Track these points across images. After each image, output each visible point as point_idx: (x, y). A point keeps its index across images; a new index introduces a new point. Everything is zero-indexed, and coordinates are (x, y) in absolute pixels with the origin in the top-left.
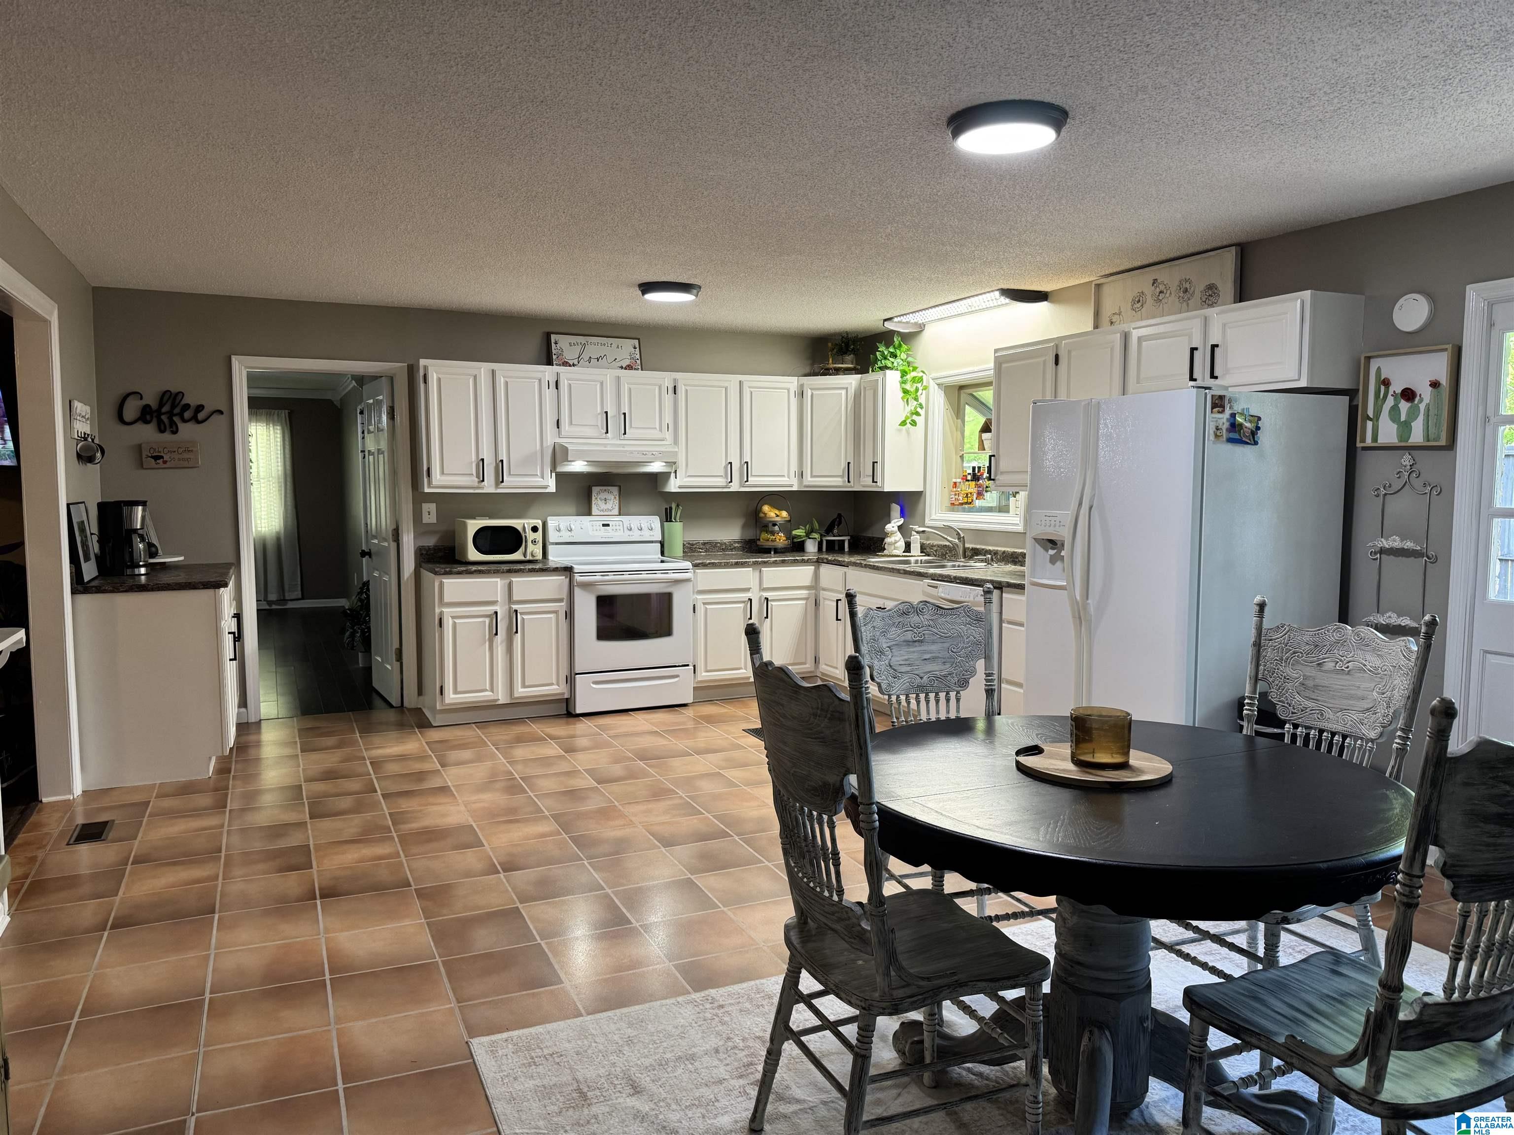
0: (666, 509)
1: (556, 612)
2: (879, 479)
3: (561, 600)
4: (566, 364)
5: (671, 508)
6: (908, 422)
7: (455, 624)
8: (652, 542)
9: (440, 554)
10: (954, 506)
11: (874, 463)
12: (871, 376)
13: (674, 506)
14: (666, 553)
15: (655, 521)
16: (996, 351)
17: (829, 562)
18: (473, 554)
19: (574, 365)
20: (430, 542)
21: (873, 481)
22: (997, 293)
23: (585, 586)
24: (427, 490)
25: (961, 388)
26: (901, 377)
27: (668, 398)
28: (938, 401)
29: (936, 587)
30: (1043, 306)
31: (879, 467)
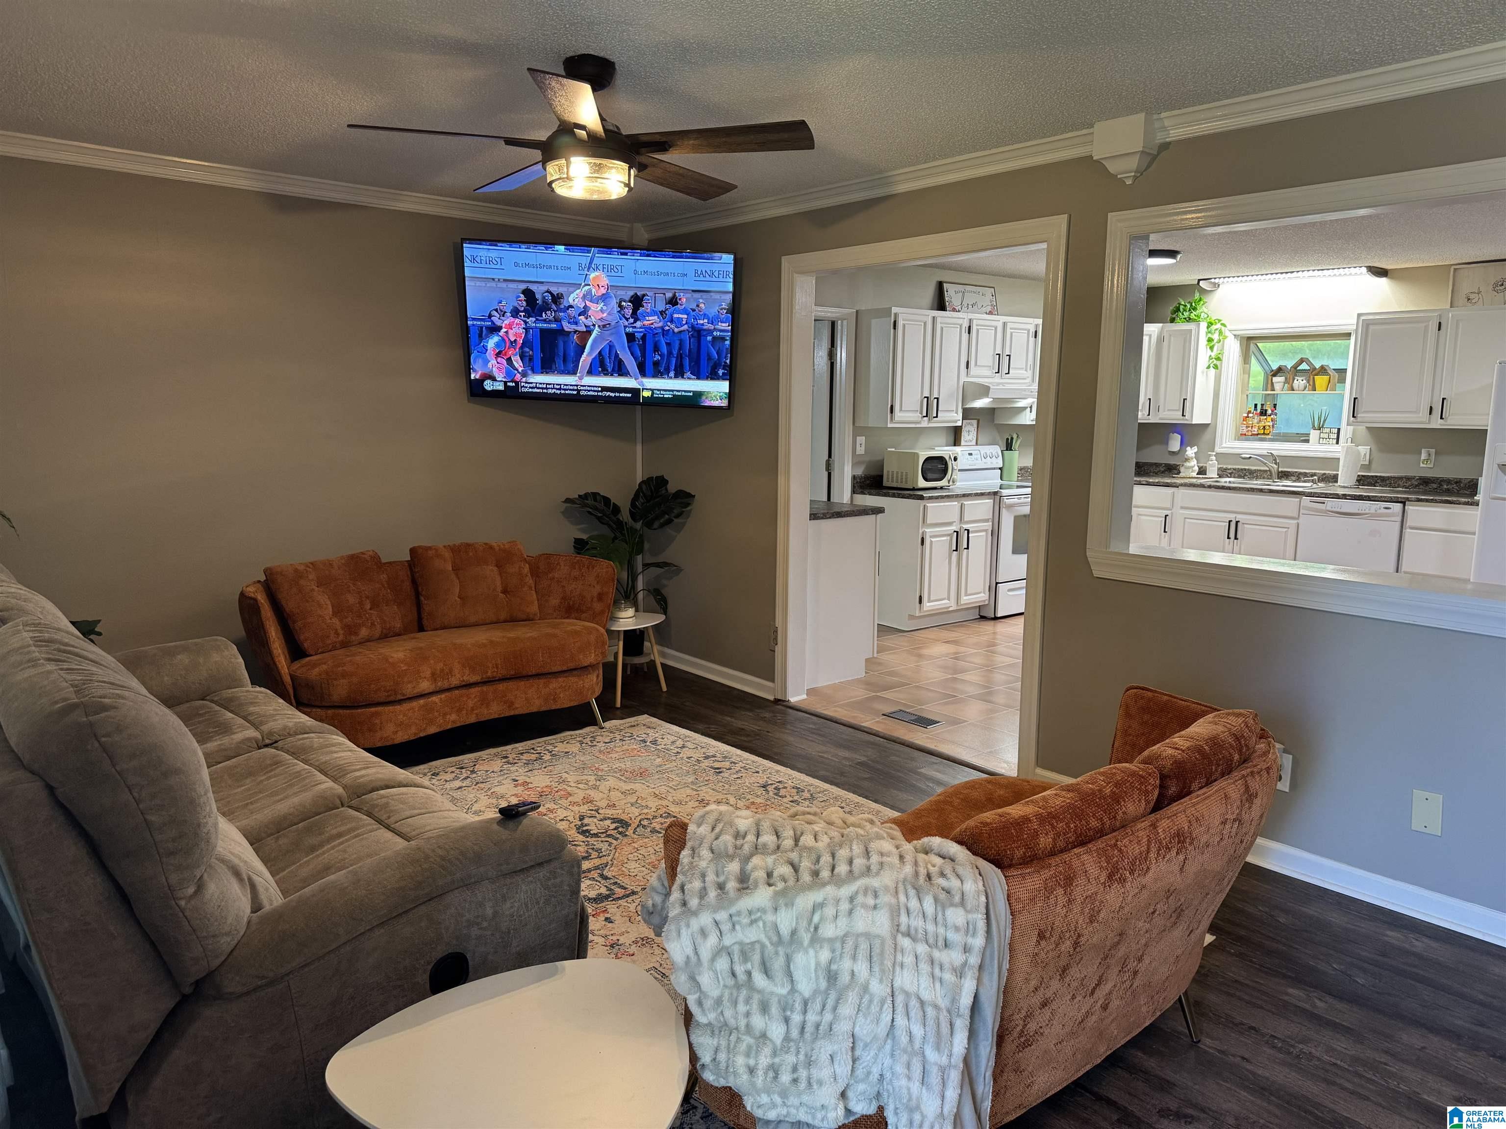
0: (1007, 439)
1: (986, 531)
2: (1187, 413)
3: (987, 521)
4: (954, 310)
5: (1012, 439)
6: (1211, 365)
7: (931, 542)
9: (868, 482)
10: (1243, 437)
11: (1184, 400)
12: (1181, 326)
13: (1015, 436)
16: (1359, 315)
18: (922, 483)
19: (959, 311)
20: (860, 472)
21: (1183, 415)
22: (1364, 270)
23: (1010, 507)
24: (890, 425)
25: (1250, 339)
28: (1232, 349)
30: (1384, 281)
31: (1188, 403)
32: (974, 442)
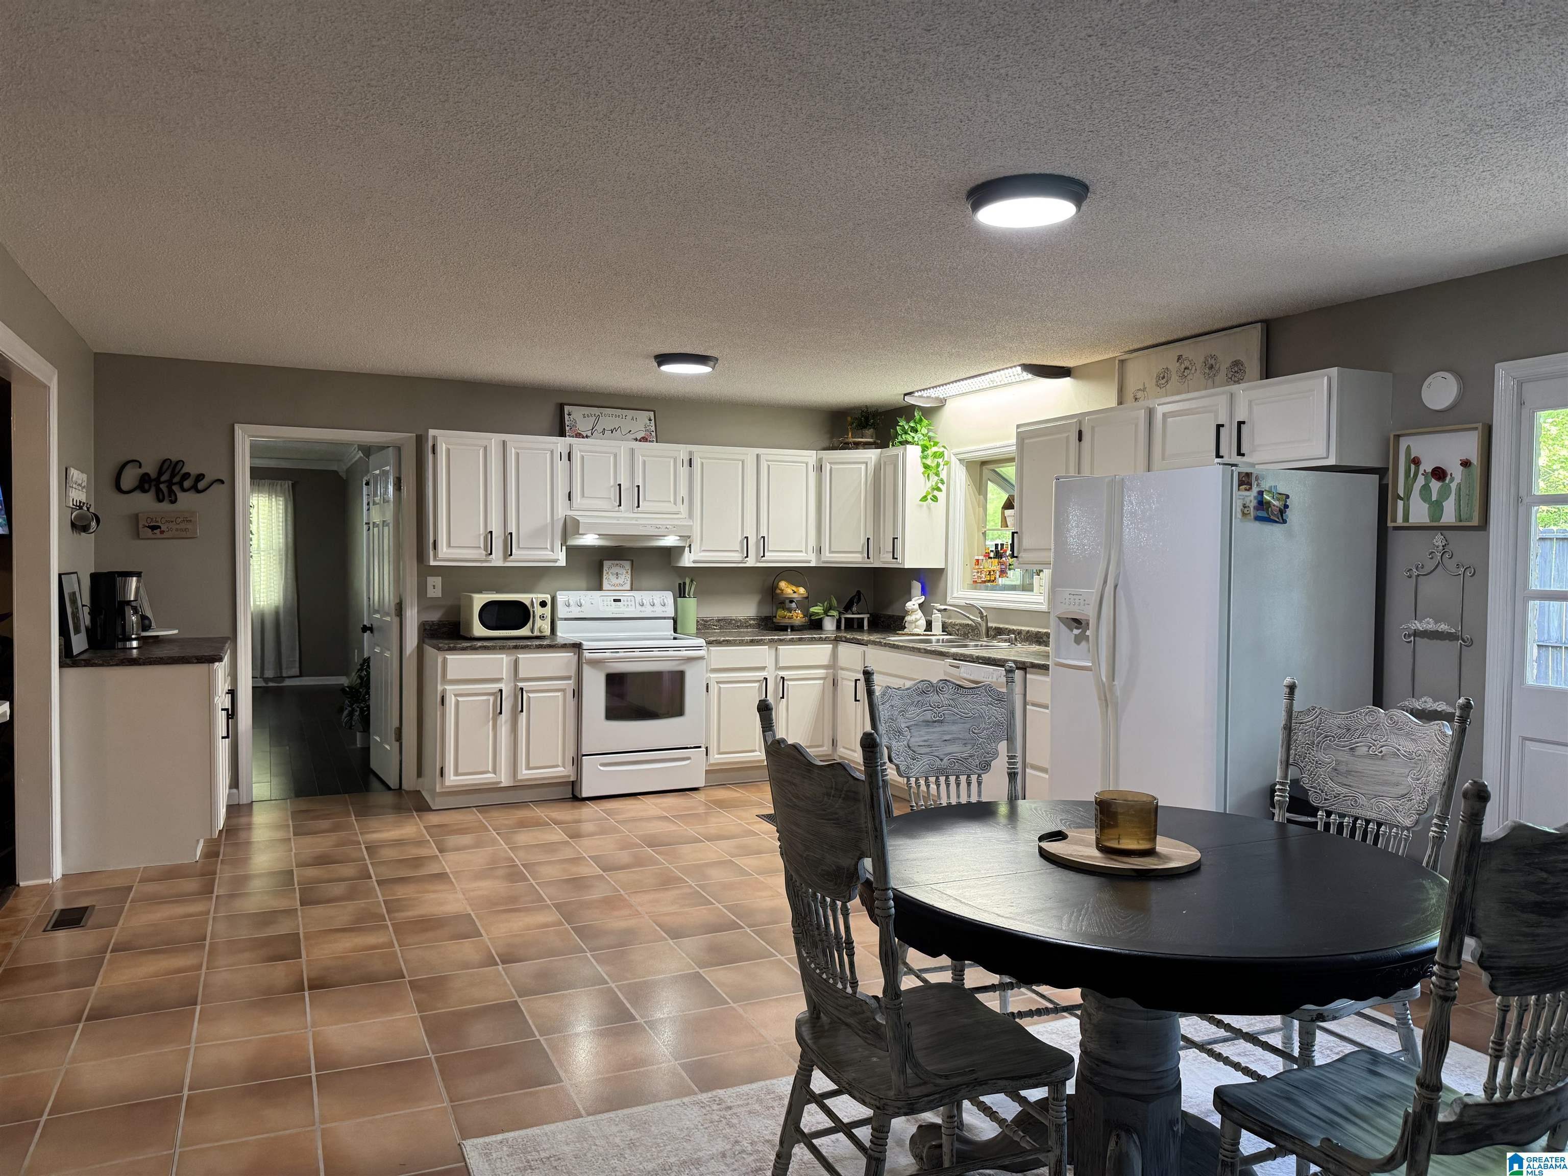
0: (680, 584)
1: (563, 690)
2: (899, 555)
3: (569, 678)
4: (579, 435)
5: (684, 584)
6: (929, 497)
7: (457, 702)
8: (665, 618)
9: (444, 630)
10: (976, 584)
11: (894, 539)
12: (891, 451)
13: (688, 581)
14: (679, 631)
15: (668, 597)
16: (1018, 426)
17: (848, 641)
18: (479, 630)
19: (587, 437)
20: (434, 616)
21: (894, 558)
22: (1019, 368)
23: (594, 663)
24: (432, 563)
25: (984, 463)
26: (922, 452)
27: (683, 471)
28: (959, 477)
29: (958, 667)
30: (1066, 381)
31: (899, 543)
32: (628, 587)
